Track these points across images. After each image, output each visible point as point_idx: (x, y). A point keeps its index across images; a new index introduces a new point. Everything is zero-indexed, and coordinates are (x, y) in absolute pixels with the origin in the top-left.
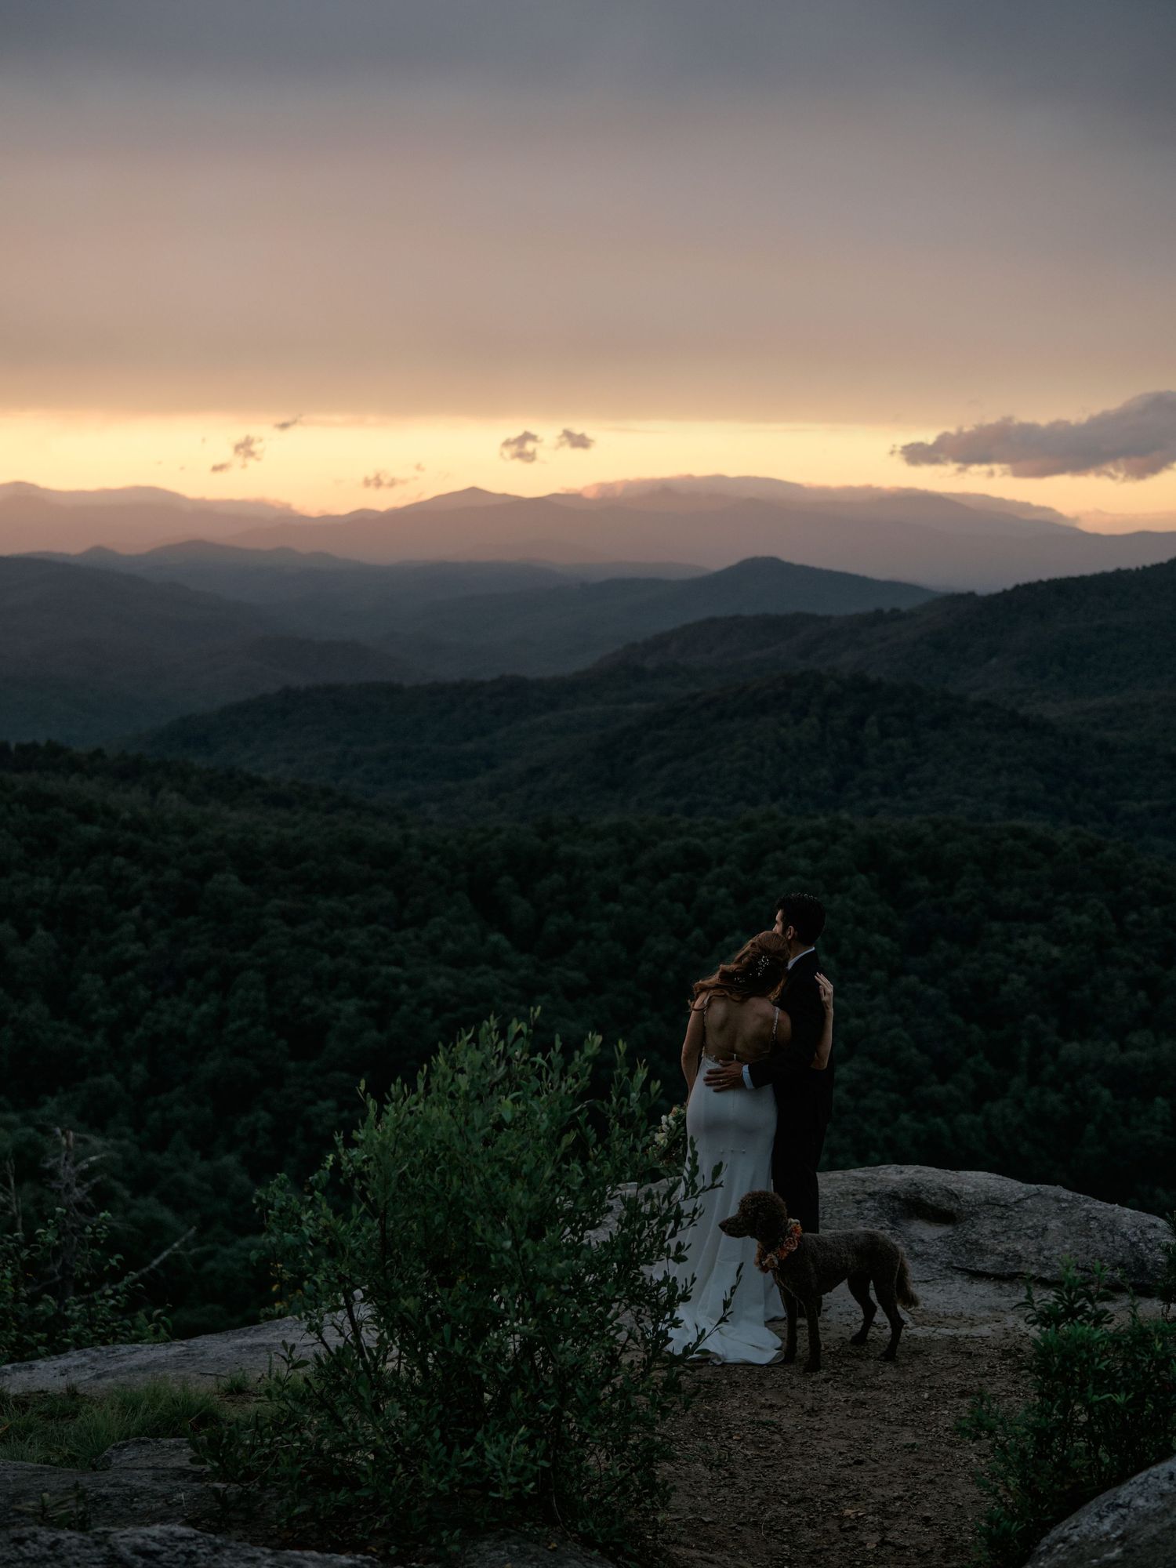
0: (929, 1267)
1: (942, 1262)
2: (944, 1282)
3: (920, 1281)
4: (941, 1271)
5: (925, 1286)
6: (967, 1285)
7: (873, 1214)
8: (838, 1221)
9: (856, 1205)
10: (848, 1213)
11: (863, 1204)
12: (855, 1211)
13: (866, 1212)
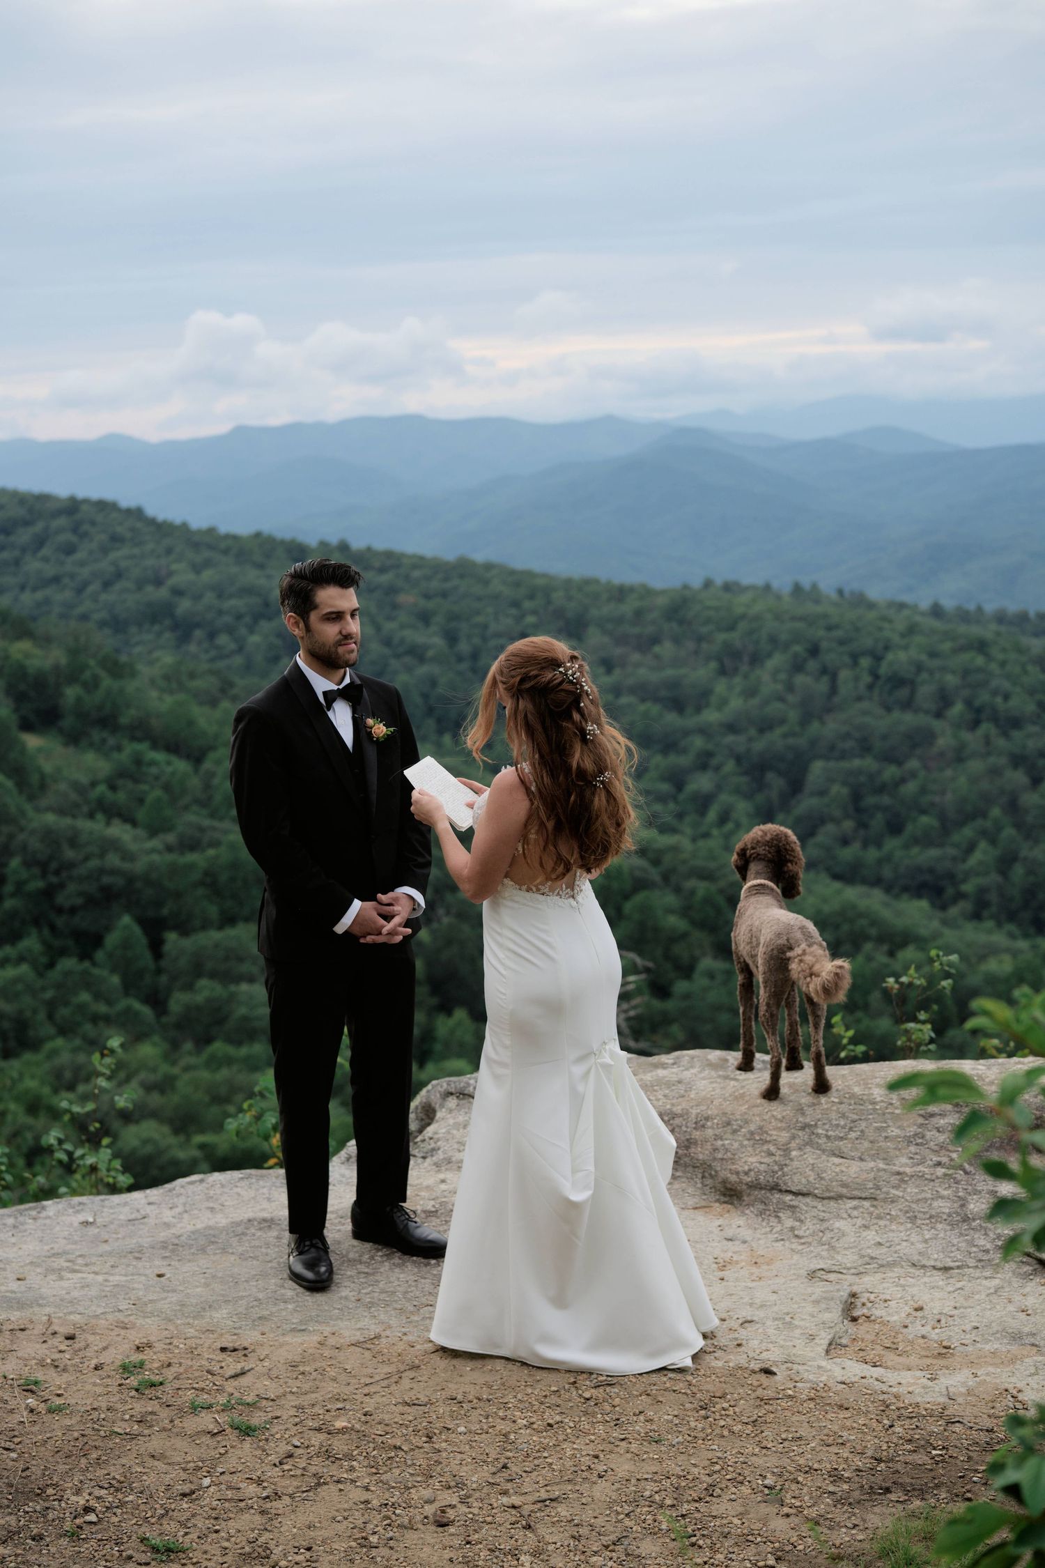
0: (971, 1243)
1: (999, 1237)
2: (977, 1273)
3: (934, 1267)
4: (987, 1251)
5: (938, 1278)
6: (1016, 1282)
7: (942, 1138)
8: (866, 1144)
9: (921, 1120)
10: (896, 1132)
11: (934, 1120)
12: (913, 1130)
13: (929, 1135)
